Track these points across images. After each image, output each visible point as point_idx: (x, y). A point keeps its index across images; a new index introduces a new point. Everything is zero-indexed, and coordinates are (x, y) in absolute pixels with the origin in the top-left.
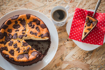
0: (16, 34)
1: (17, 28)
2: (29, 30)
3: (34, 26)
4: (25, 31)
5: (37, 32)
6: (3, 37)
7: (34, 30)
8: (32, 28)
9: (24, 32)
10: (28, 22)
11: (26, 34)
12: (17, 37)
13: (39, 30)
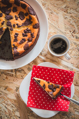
0: (12, 18)
1: (19, 17)
2: (19, 32)
3: (26, 36)
4: (18, 27)
5: (19, 42)
6: (6, 4)
7: (20, 37)
8: (23, 34)
9: (16, 26)
10: (29, 28)
11: (14, 29)
12: (8, 20)
13: (21, 43)
